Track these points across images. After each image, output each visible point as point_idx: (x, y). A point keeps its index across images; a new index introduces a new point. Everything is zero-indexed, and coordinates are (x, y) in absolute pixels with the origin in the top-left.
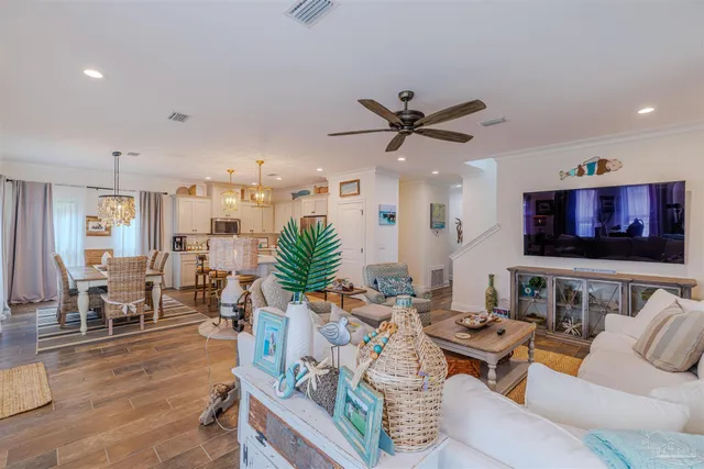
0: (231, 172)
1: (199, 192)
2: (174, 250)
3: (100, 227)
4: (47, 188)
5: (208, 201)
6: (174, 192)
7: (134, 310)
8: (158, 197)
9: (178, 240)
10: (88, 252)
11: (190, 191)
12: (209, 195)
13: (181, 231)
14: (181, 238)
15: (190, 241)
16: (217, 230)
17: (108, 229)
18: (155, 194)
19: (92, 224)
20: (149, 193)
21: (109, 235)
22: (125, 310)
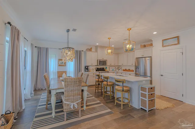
0: (109, 39)
1: (93, 50)
2: (85, 71)
3: (63, 63)
4: (47, 49)
5: (96, 53)
6: (85, 50)
7: (76, 106)
8: (80, 52)
9: (87, 67)
10: (58, 72)
11: (90, 50)
12: (96, 51)
13: (88, 65)
14: (88, 67)
15: (90, 68)
16: (99, 64)
17: (65, 63)
18: (79, 51)
19: (60, 62)
20: (78, 51)
21: (65, 66)
22: (72, 107)
